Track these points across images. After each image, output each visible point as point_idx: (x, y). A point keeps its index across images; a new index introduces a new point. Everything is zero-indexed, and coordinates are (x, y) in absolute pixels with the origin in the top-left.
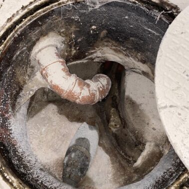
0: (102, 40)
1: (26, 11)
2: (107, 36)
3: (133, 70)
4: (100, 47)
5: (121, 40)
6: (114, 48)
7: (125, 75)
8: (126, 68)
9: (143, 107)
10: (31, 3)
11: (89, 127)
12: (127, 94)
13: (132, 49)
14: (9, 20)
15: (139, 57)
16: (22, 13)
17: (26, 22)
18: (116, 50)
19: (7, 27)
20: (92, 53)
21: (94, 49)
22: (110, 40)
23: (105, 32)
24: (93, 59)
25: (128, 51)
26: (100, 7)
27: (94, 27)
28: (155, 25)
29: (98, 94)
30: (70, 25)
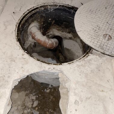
0: (53, 25)
1: (29, 11)
2: (54, 23)
3: (66, 38)
4: (52, 29)
5: (60, 24)
6: (57, 29)
7: (63, 41)
8: (63, 38)
9: (72, 50)
10: (30, 9)
11: (52, 60)
12: (65, 47)
13: (64, 28)
14: (24, 14)
15: (67, 31)
16: (28, 12)
17: (29, 15)
18: (58, 30)
19: (23, 16)
20: (49, 32)
21: (50, 30)
22: (56, 25)
23: (54, 21)
24: (49, 36)
25: (63, 29)
26: (53, 11)
27: (50, 19)
28: (72, 15)
29: (55, 43)
30: (42, 18)
